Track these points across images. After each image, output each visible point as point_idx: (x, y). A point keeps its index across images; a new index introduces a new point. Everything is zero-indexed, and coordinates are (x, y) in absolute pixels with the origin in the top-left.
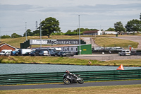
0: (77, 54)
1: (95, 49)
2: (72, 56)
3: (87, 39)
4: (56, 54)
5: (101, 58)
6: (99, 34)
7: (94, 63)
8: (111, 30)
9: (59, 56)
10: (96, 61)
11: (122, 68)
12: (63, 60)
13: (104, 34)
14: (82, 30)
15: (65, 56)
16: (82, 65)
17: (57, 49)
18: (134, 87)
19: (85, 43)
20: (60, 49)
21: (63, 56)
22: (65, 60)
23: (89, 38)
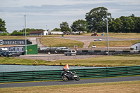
0: (23, 54)
1: (41, 49)
2: (18, 56)
3: (33, 40)
4: (2, 54)
5: (47, 58)
6: (45, 34)
7: (40, 62)
8: (56, 30)
9: (5, 56)
10: (42, 61)
11: (68, 68)
12: (9, 60)
13: (50, 34)
14: (28, 30)
15: (11, 56)
16: (28, 65)
17: (3, 49)
18: (80, 86)
19: (31, 43)
20: (6, 49)
21: (9, 56)
22: (11, 60)
23: (35, 39)
